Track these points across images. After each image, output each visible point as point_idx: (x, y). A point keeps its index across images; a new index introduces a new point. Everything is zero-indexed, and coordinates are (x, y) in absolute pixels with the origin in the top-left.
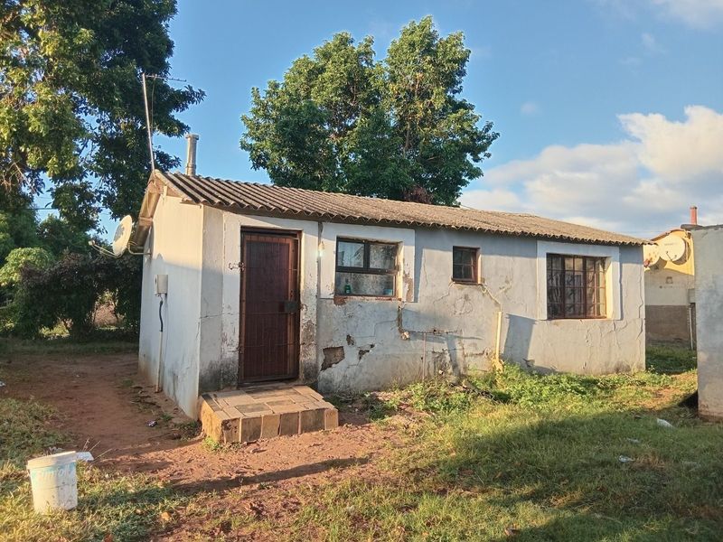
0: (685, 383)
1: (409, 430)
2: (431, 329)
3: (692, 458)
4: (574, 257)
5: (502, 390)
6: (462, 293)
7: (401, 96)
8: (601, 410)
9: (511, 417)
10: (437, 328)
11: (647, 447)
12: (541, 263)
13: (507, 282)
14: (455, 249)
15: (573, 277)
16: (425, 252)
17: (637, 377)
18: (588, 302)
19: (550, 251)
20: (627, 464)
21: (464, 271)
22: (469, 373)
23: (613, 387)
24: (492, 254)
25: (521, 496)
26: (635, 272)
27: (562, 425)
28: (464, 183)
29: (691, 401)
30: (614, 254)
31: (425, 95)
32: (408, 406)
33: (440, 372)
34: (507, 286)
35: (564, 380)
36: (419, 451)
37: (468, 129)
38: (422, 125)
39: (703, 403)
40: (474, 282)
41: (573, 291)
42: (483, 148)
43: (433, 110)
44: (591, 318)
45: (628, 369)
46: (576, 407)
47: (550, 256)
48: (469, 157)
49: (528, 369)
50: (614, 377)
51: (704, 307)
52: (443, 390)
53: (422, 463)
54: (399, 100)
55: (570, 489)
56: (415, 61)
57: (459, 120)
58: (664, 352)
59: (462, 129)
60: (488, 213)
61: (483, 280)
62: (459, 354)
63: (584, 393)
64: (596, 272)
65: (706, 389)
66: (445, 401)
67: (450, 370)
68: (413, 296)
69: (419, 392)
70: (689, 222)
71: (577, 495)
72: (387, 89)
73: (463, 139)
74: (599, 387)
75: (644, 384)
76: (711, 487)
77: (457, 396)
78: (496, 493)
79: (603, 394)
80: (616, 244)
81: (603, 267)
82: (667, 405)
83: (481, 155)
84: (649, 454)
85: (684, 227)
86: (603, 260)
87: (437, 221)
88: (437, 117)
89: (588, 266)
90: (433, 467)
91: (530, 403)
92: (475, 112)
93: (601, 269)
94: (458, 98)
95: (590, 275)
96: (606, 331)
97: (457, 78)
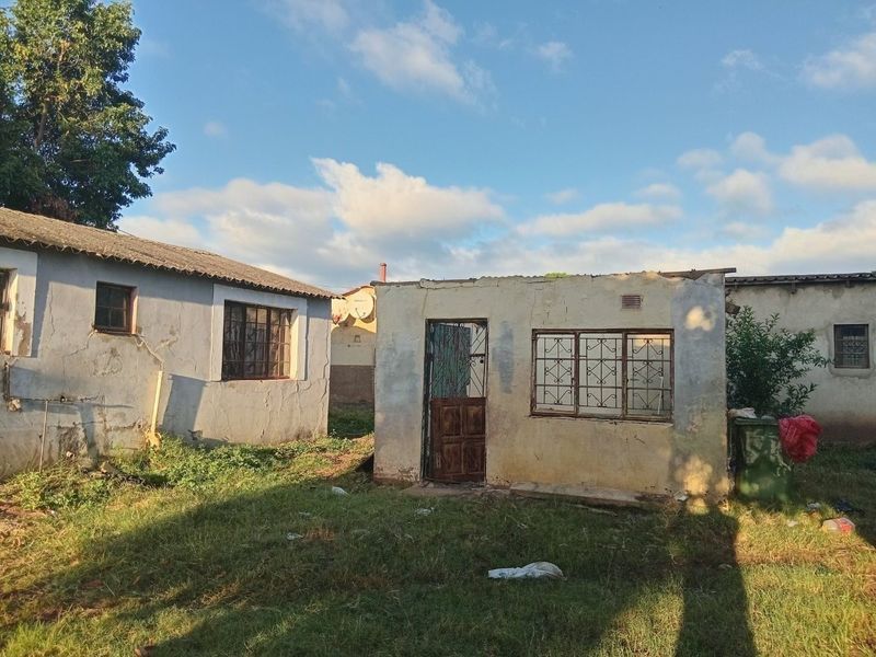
0: (364, 445)
1: (10, 539)
2: (56, 394)
3: (361, 525)
4: (256, 307)
5: (156, 472)
6: (108, 346)
7: (36, 64)
8: (274, 484)
9: (162, 505)
10: (67, 393)
11: (318, 520)
12: (218, 312)
13: (172, 333)
14: (100, 286)
15: (255, 330)
16: (53, 286)
17: (318, 443)
18: (271, 360)
19: (228, 298)
20: (295, 541)
21: (112, 316)
22: (112, 453)
23: (292, 456)
24: (154, 296)
25: (163, 602)
26: (323, 328)
27: (227, 506)
28: (125, 202)
29: (368, 465)
30: (302, 305)
31: (71, 73)
32: (11, 505)
33: (69, 454)
34: (173, 338)
35: (236, 452)
36: (22, 566)
37: (133, 132)
38: (66, 113)
39: (378, 466)
40: (126, 332)
41: (254, 347)
42: (154, 160)
43: (84, 95)
44: (273, 378)
45: (309, 435)
46: (247, 483)
47: (229, 304)
48: (133, 169)
49: (194, 442)
50: (293, 445)
51: (384, 366)
52: (70, 478)
53: (24, 582)
54: (30, 70)
55: (227, 582)
56: (58, 22)
57: (119, 117)
58: (347, 414)
59: (125, 129)
60: (153, 243)
61: (139, 329)
62: (98, 428)
63: (258, 466)
64: (282, 326)
65: (382, 451)
66: (72, 493)
67: (83, 451)
68: (30, 347)
69: (33, 484)
70: (378, 278)
71: (235, 587)
72: (12, 50)
73: (126, 143)
74: (276, 457)
75: (324, 450)
76: (376, 554)
77: (90, 485)
78: (131, 603)
79: (280, 465)
80: (304, 296)
81: (289, 321)
82: (345, 471)
83: (150, 169)
84: (320, 527)
85: (373, 284)
86: (289, 313)
87: (74, 244)
88: (89, 107)
89: (273, 318)
90: (41, 585)
91: (191, 484)
92: (145, 112)
93: (287, 323)
94: (121, 87)
95: (274, 329)
96: (288, 393)
97: (121, 61)
